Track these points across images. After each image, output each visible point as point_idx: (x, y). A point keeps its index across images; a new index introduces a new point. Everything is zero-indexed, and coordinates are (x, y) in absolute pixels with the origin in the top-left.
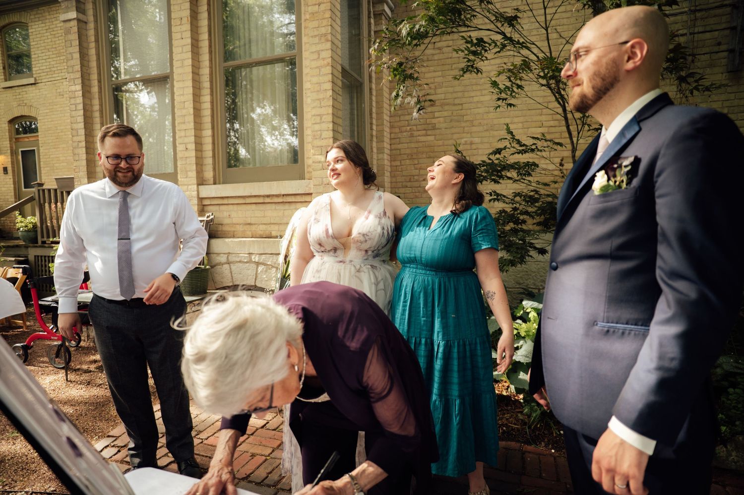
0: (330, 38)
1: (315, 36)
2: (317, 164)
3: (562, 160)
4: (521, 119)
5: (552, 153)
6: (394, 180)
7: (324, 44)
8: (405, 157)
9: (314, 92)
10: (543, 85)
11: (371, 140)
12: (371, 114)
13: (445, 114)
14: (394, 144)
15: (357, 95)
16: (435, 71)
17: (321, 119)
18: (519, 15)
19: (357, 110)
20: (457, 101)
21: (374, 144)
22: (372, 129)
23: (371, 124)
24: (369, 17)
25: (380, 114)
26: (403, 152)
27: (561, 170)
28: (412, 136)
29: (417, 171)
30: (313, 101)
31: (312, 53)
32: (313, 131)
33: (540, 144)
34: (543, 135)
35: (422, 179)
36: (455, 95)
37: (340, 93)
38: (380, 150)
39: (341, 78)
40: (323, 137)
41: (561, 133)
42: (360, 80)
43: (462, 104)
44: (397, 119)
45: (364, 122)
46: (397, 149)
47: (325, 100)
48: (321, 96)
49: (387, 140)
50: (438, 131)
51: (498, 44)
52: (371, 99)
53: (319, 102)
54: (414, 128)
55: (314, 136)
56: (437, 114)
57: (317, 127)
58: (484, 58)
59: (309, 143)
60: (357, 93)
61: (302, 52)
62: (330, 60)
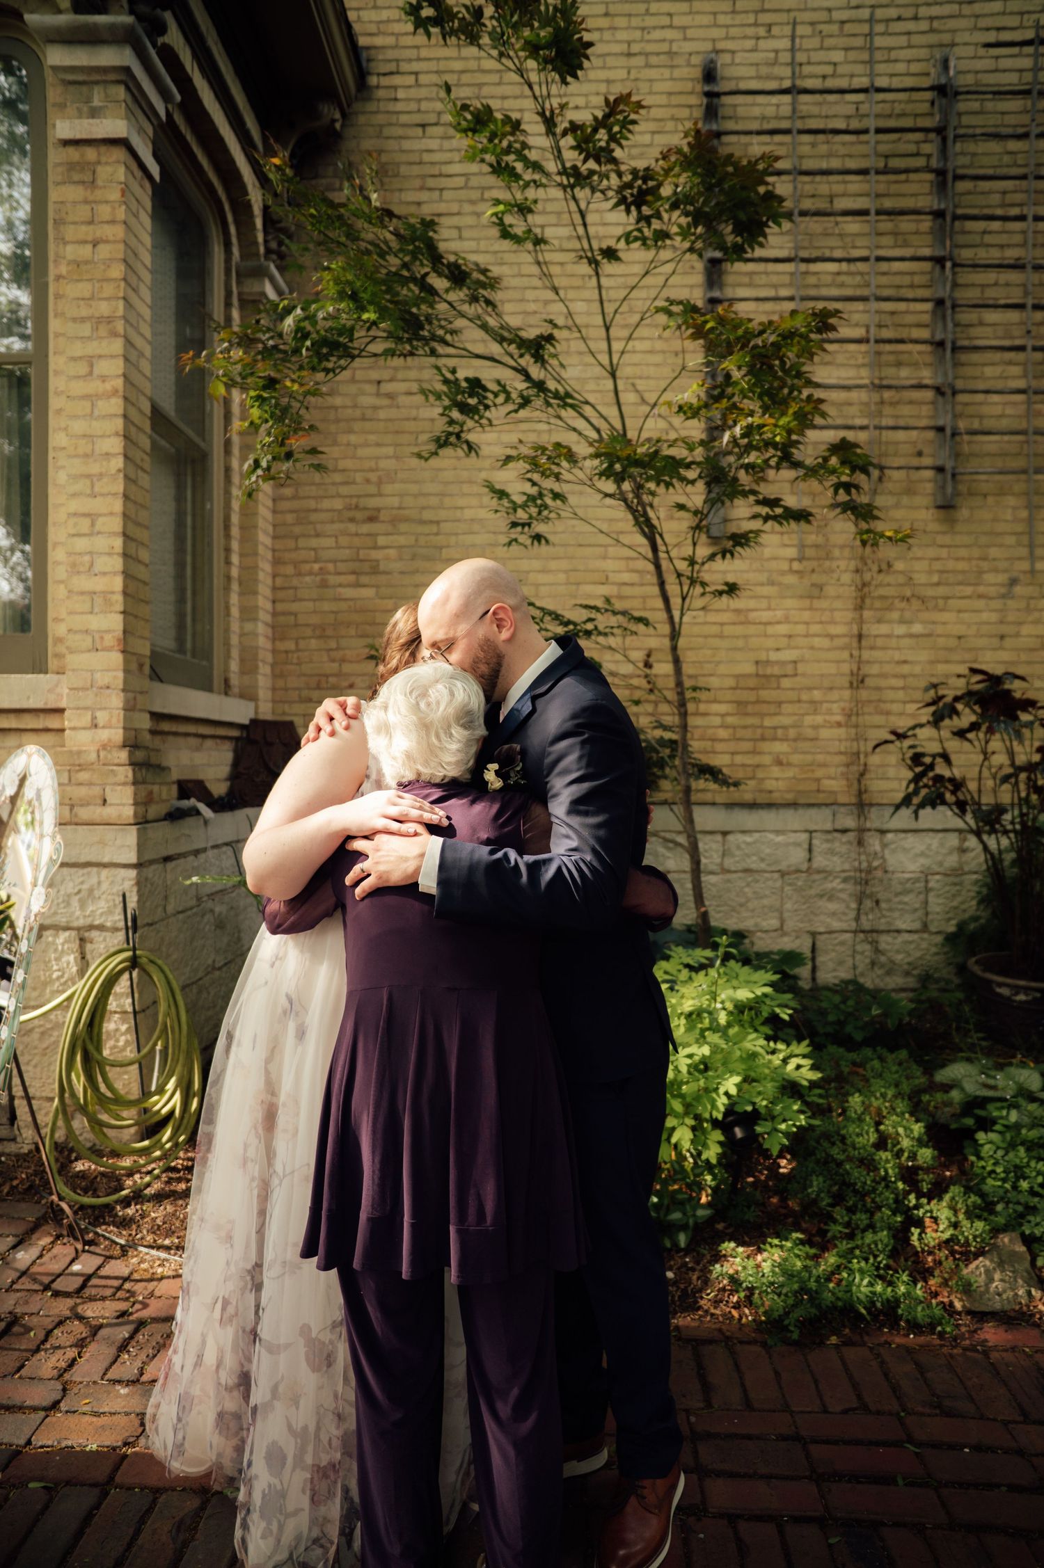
0: (120, 329)
1: (83, 320)
2: (78, 637)
3: (649, 656)
4: (564, 565)
5: (629, 640)
6: (280, 683)
7: (104, 343)
8: (308, 632)
9: (76, 456)
10: (607, 495)
11: (227, 589)
12: (227, 526)
13: (402, 540)
14: (282, 601)
15: (194, 480)
16: (378, 445)
17: (93, 525)
18: (556, 333)
19: (194, 515)
20: (427, 515)
21: (234, 599)
22: (228, 562)
23: (228, 550)
24: (228, 305)
25: (248, 528)
26: (302, 619)
27: (646, 676)
28: (324, 585)
29: (336, 665)
30: (75, 478)
31: (74, 359)
32: (69, 554)
33: (603, 621)
34: (608, 600)
35: (345, 684)
36: (422, 501)
37: (147, 466)
38: (249, 614)
39: (148, 428)
40: (96, 569)
41: (644, 598)
42: (202, 445)
43: (438, 523)
44: (290, 543)
45: (210, 544)
46: (290, 613)
47: (105, 480)
48: (95, 468)
49: (264, 590)
50: (382, 579)
51: (514, 395)
52: (227, 493)
53: (88, 482)
54: (330, 567)
55: (74, 565)
56: (381, 541)
57: (81, 544)
58: (484, 421)
59: (62, 582)
60: (194, 475)
61: (47, 356)
62: (120, 382)
